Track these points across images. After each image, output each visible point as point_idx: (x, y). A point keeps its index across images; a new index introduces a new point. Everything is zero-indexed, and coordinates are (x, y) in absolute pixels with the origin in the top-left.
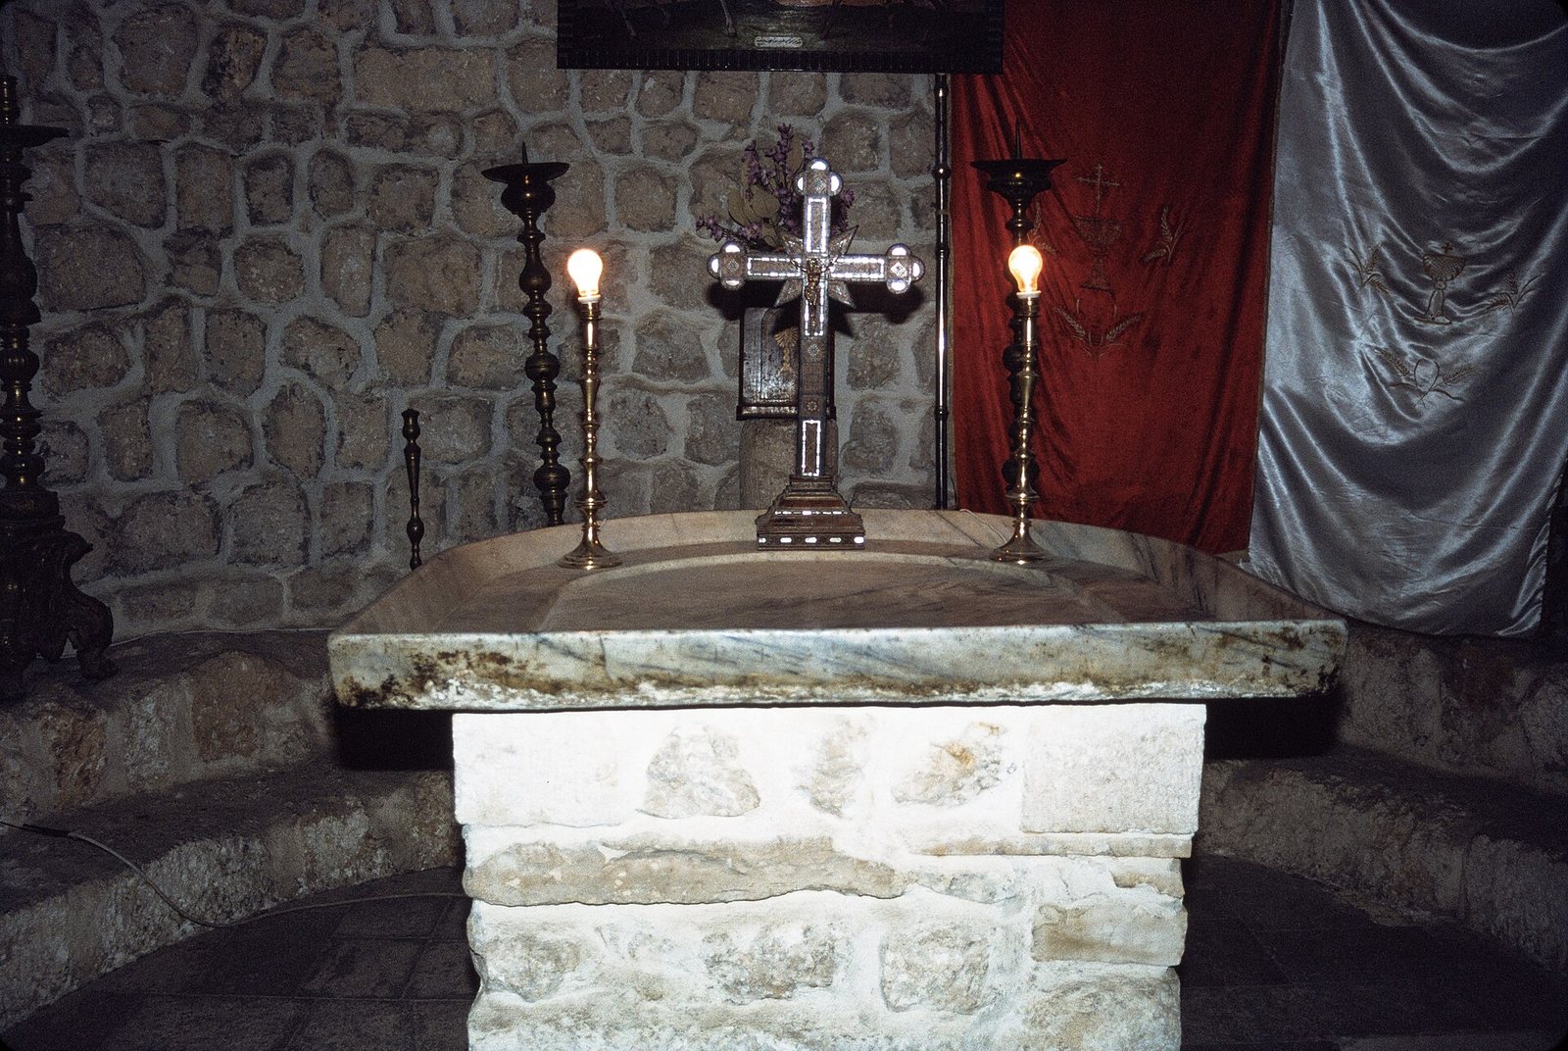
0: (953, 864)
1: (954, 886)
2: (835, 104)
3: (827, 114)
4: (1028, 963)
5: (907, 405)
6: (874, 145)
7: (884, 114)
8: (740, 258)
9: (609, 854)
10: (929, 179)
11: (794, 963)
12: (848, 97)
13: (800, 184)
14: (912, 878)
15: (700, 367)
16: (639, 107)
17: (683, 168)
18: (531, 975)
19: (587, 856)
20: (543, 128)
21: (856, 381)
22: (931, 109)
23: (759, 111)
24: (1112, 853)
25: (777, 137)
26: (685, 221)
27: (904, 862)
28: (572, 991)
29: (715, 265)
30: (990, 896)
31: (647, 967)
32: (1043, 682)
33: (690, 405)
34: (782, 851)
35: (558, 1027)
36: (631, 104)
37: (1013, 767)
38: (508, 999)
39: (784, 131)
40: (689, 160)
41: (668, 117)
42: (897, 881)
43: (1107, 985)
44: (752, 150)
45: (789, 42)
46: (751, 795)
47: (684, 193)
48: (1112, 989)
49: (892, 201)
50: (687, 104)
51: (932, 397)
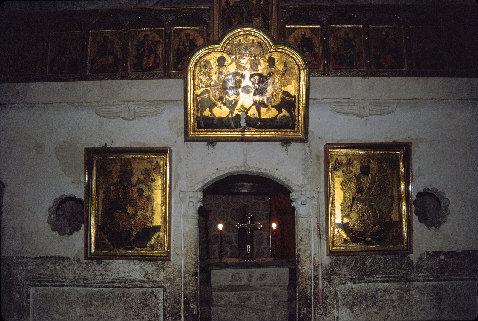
0: (263, 287)
1: (263, 290)
2: (253, 200)
3: (252, 202)
4: (271, 299)
5: (265, 248)
6: (259, 207)
7: (261, 202)
8: (239, 225)
9: (227, 286)
10: (268, 212)
11: (246, 299)
12: (255, 199)
13: (247, 215)
14: (259, 289)
15: (232, 242)
16: (222, 201)
17: (229, 211)
18: (218, 300)
19: (225, 287)
20: (207, 204)
21: (257, 244)
22: (268, 201)
23: (241, 201)
24: (280, 286)
25: (244, 205)
26: (230, 219)
27: (258, 287)
28: (222, 302)
29: (236, 226)
30: (267, 291)
31: (230, 300)
32: (270, 266)
33: (230, 248)
34: (244, 286)
35: (221, 306)
36: (221, 201)
37: (269, 277)
38: (216, 303)
39: (245, 205)
40: (230, 210)
41: (227, 202)
42: (257, 289)
43: (280, 301)
44: (240, 207)
45: (245, 191)
46: (241, 280)
47: (229, 214)
48: (281, 302)
49: (262, 215)
50: (230, 201)
51: (269, 247)
